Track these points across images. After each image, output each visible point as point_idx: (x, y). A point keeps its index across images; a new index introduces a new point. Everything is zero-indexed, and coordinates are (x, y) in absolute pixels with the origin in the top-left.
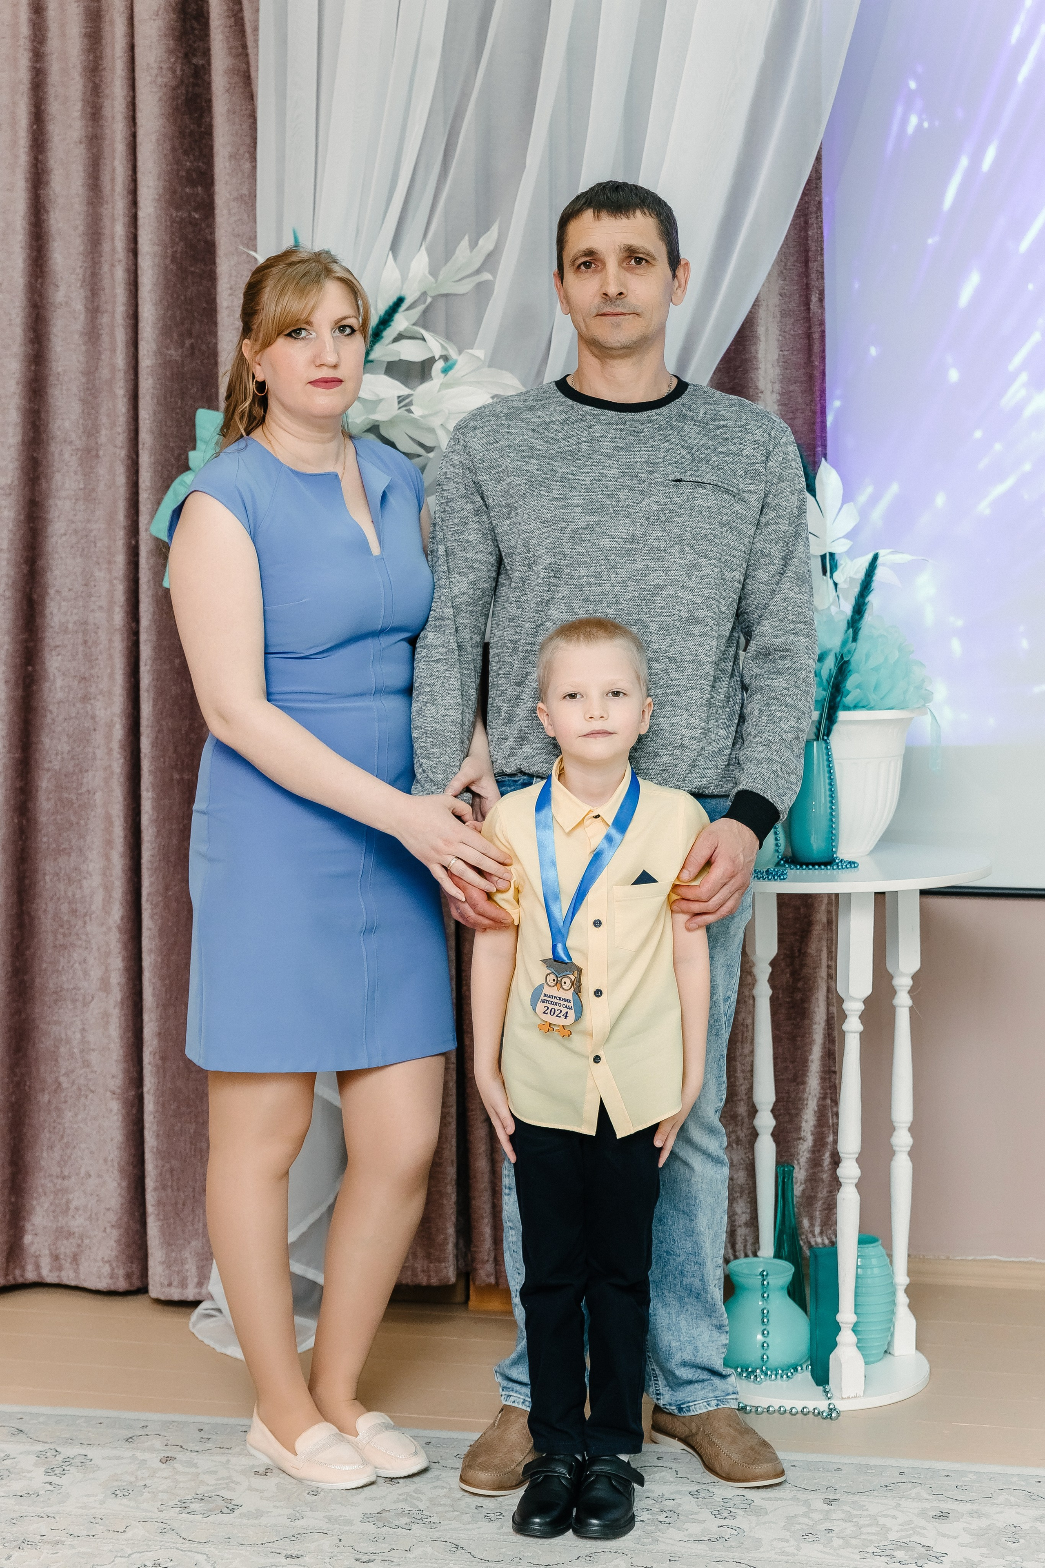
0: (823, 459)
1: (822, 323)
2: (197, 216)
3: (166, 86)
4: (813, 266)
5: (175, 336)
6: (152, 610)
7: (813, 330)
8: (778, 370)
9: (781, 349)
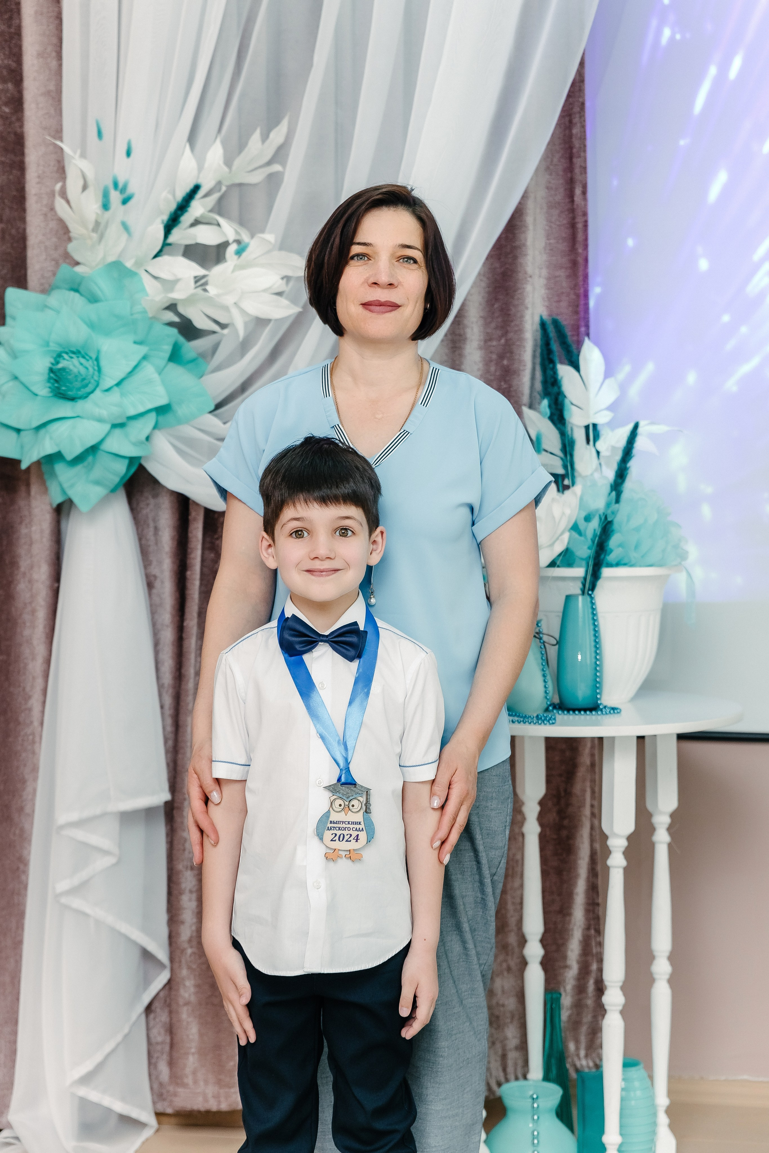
0: (586, 339)
1: (585, 214)
2: (7, 110)
4: (577, 162)
7: (577, 220)
8: (545, 257)
9: (548, 237)
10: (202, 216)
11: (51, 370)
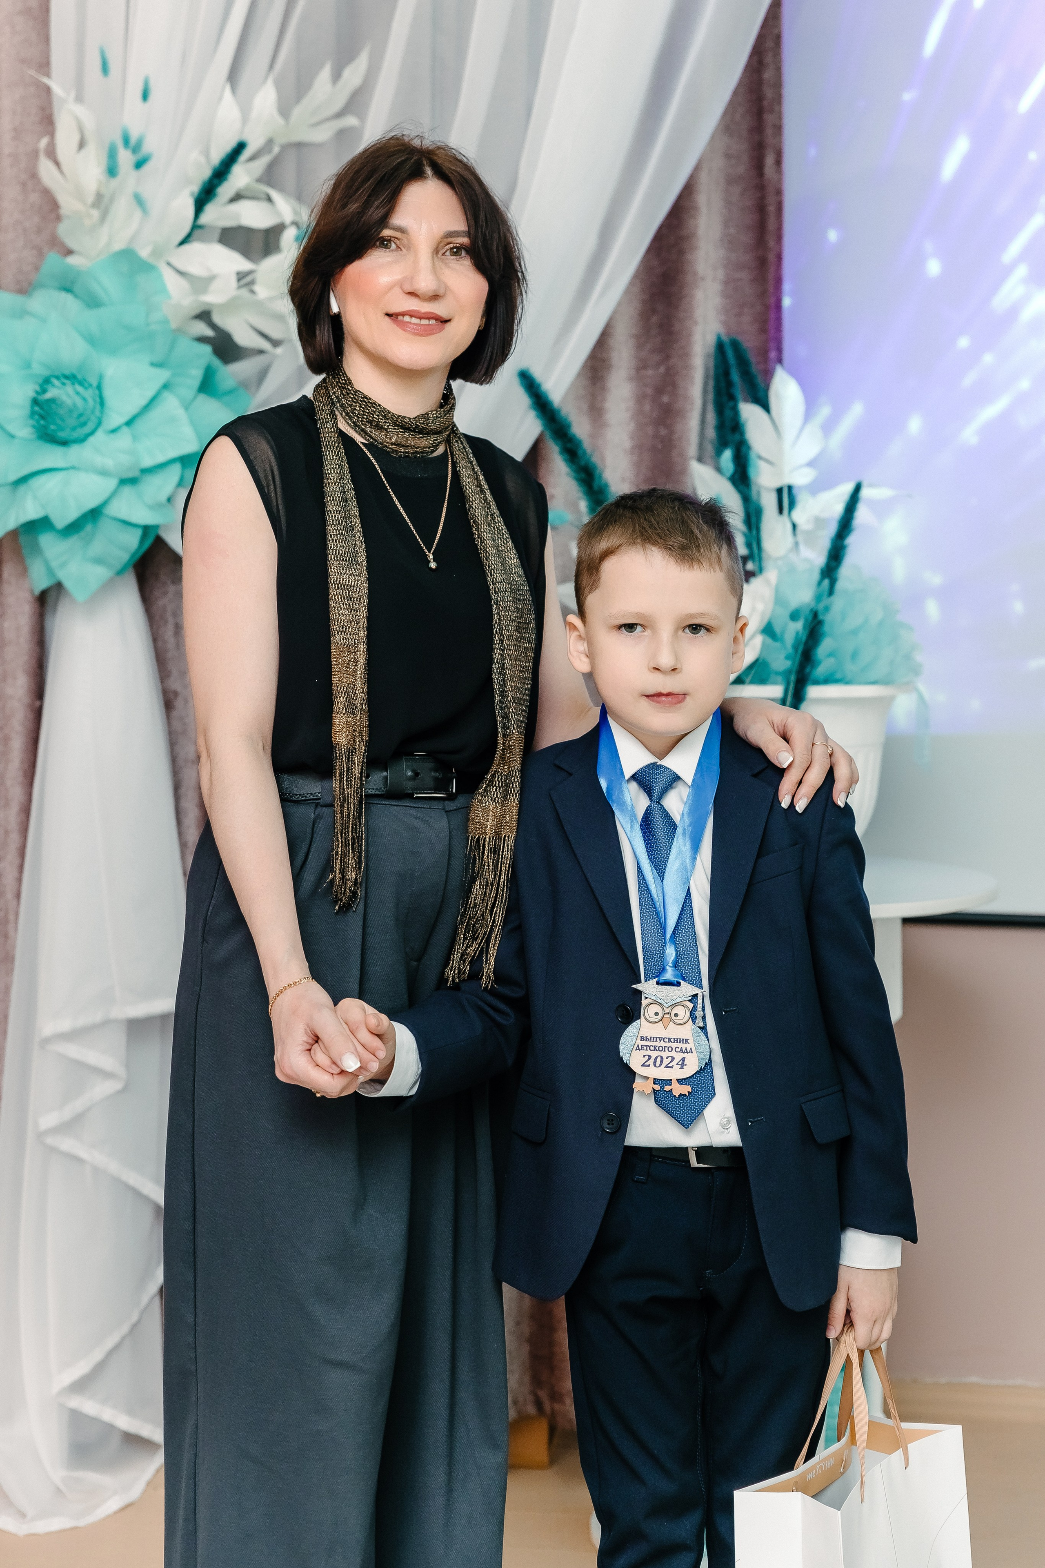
0: (778, 367)
7: (768, 201)
8: (722, 253)
9: (726, 224)
10: (247, 188)
11: (35, 402)
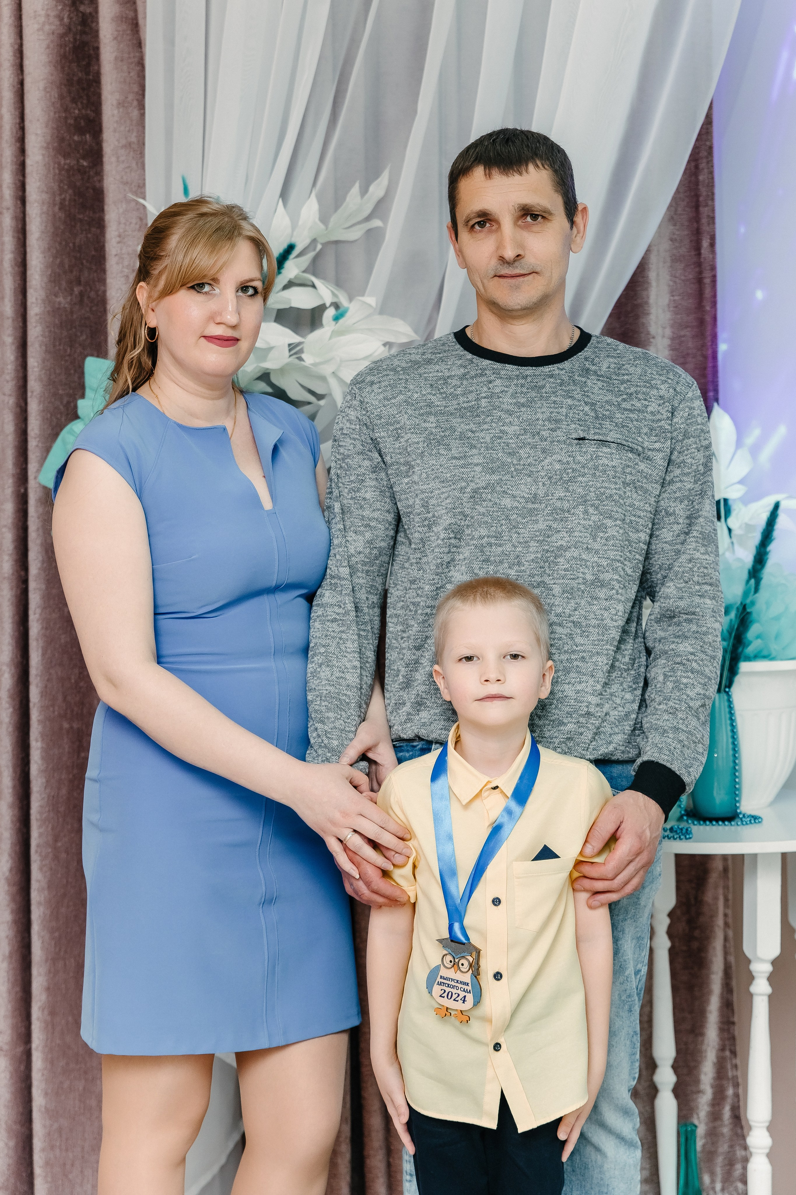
0: (715, 404)
1: (713, 268)
2: (85, 164)
3: (53, 33)
4: (704, 211)
5: (64, 284)
6: (41, 558)
7: (704, 275)
8: (669, 315)
9: (672, 293)
10: (296, 277)
